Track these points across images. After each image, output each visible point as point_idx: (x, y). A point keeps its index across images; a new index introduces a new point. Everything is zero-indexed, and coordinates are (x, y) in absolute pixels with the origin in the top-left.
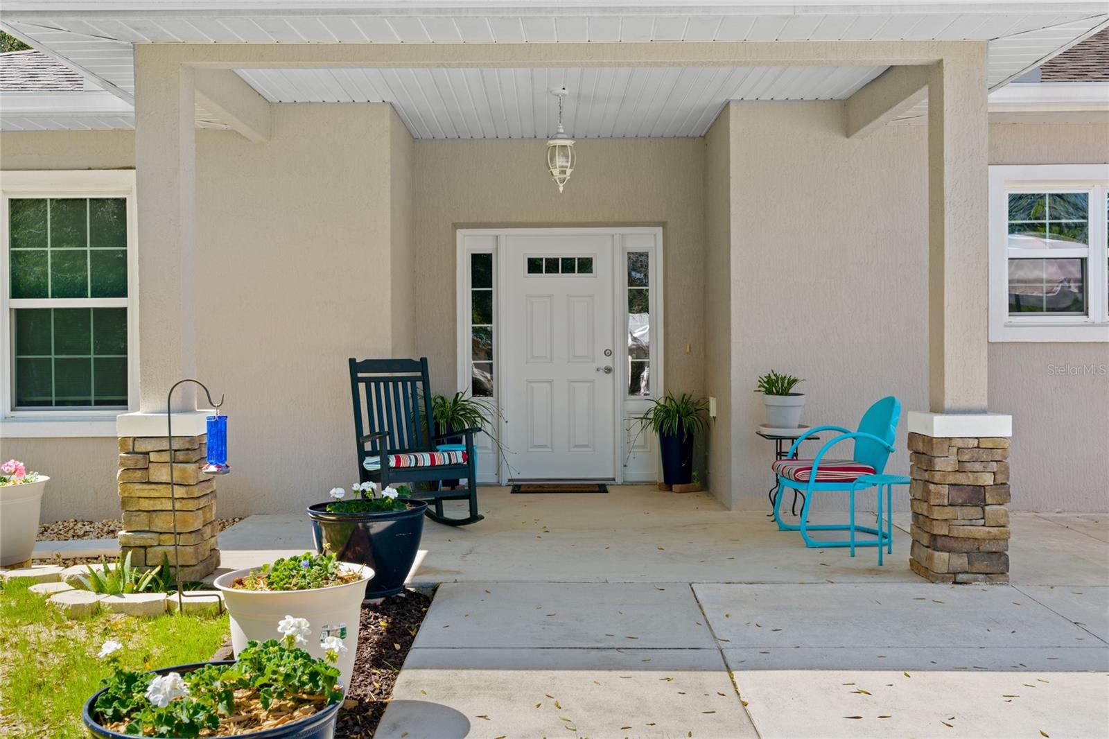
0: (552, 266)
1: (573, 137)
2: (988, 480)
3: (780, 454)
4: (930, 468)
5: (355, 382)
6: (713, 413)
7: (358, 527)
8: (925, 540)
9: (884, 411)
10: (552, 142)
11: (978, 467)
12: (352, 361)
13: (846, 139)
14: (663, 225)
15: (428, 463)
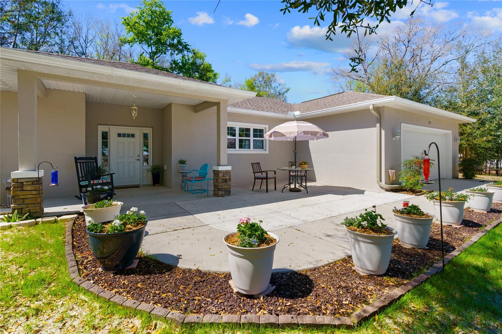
0: (124, 135)
1: (137, 107)
2: (228, 178)
3: (183, 176)
4: (218, 176)
5: (76, 163)
6: (165, 168)
7: (97, 197)
8: (217, 189)
9: (205, 167)
10: (132, 108)
11: (226, 175)
12: (75, 158)
13: (195, 113)
14: (152, 128)
15: (101, 182)
